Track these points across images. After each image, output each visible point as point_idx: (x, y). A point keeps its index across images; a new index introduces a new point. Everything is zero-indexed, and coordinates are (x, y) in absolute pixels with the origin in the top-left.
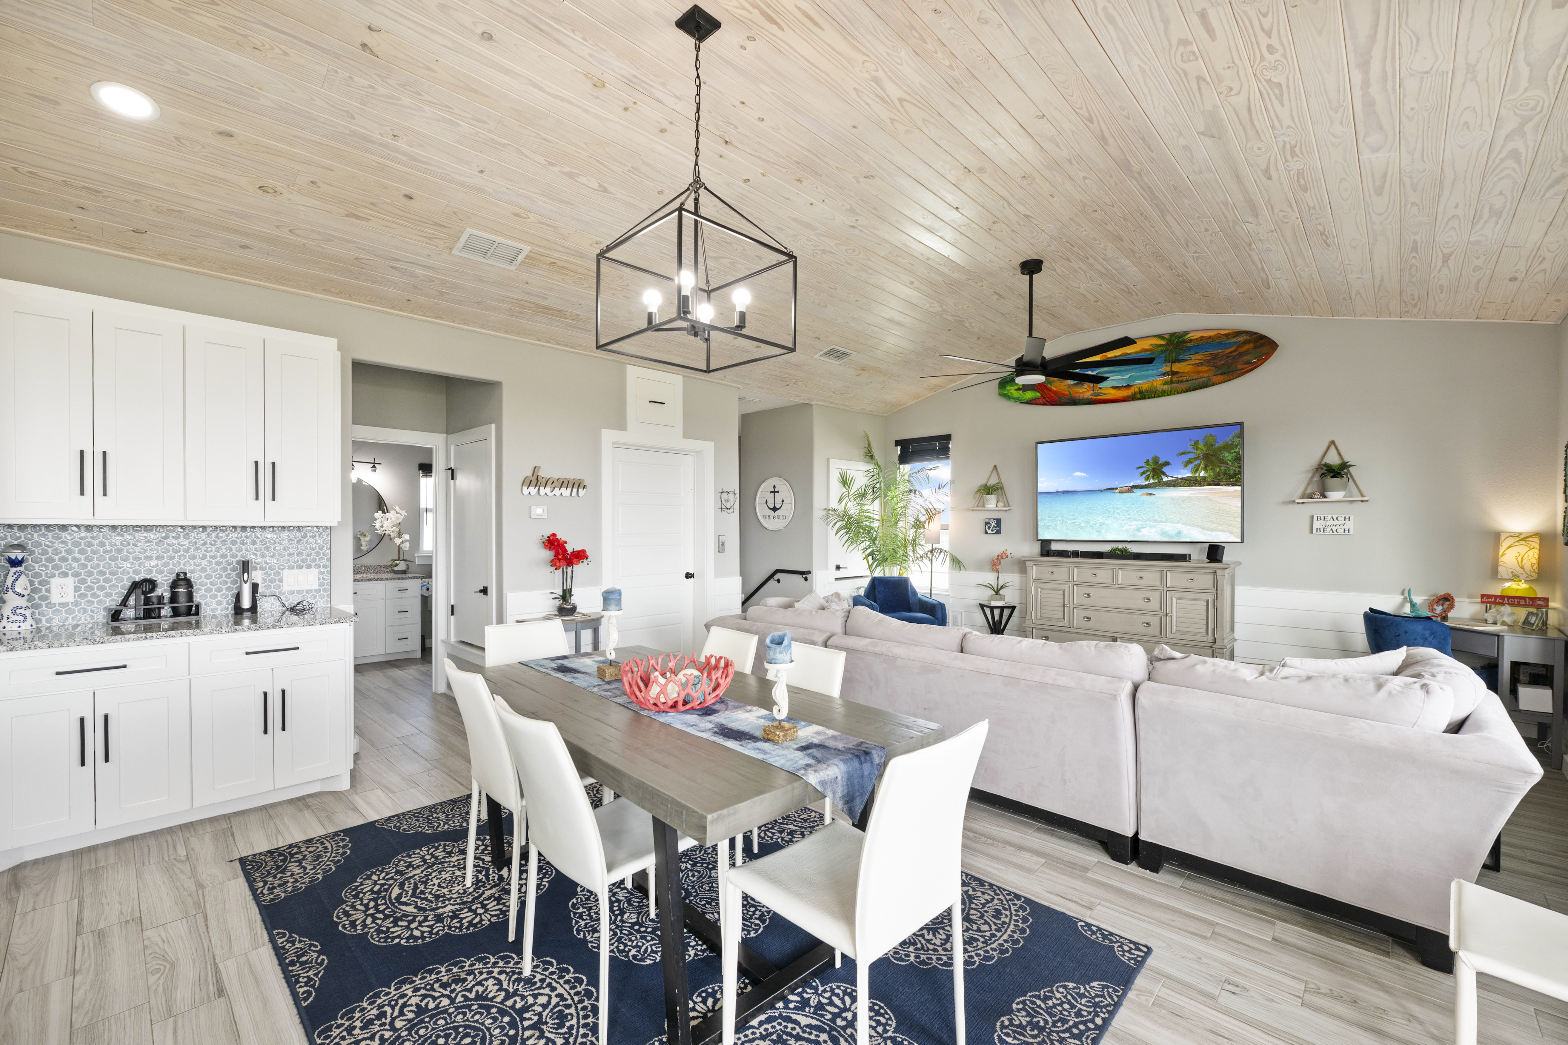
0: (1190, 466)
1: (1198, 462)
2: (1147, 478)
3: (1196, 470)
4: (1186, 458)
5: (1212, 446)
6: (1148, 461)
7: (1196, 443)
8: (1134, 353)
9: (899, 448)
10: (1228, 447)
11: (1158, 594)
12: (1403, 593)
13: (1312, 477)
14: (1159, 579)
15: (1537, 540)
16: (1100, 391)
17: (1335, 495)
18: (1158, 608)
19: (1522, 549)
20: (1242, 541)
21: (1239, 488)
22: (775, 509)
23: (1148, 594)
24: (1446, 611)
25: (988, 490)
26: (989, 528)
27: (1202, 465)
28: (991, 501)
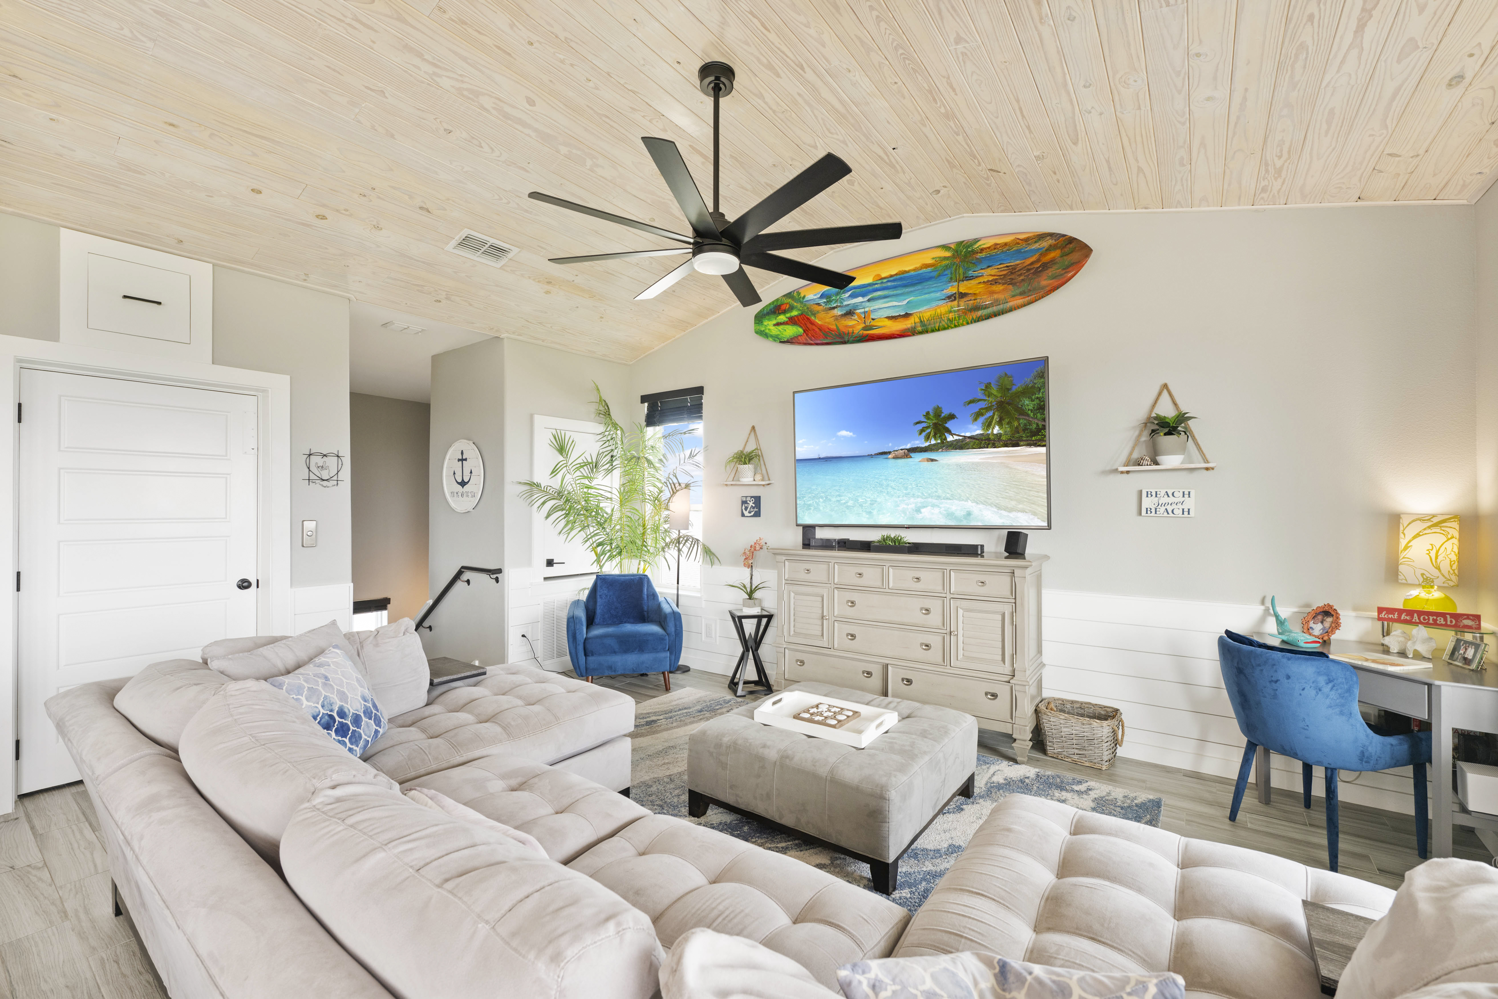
0: (981, 420)
1: (990, 414)
2: (927, 438)
3: (988, 425)
4: (975, 408)
5: (1008, 390)
6: (928, 413)
7: (988, 386)
8: (915, 270)
9: (646, 404)
10: (1028, 392)
11: (939, 602)
12: (1263, 602)
13: (1140, 435)
14: (941, 582)
15: (1456, 525)
16: (873, 323)
17: (1170, 461)
18: (940, 624)
19: (1436, 539)
20: (1049, 527)
21: (1043, 450)
22: (463, 484)
23: (928, 603)
24: (1329, 632)
25: (745, 458)
26: (746, 509)
27: (996, 418)
28: (747, 474)
